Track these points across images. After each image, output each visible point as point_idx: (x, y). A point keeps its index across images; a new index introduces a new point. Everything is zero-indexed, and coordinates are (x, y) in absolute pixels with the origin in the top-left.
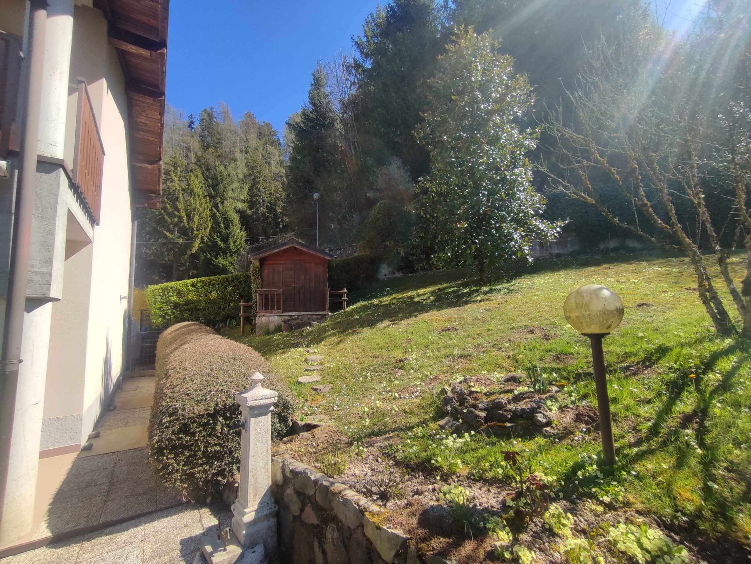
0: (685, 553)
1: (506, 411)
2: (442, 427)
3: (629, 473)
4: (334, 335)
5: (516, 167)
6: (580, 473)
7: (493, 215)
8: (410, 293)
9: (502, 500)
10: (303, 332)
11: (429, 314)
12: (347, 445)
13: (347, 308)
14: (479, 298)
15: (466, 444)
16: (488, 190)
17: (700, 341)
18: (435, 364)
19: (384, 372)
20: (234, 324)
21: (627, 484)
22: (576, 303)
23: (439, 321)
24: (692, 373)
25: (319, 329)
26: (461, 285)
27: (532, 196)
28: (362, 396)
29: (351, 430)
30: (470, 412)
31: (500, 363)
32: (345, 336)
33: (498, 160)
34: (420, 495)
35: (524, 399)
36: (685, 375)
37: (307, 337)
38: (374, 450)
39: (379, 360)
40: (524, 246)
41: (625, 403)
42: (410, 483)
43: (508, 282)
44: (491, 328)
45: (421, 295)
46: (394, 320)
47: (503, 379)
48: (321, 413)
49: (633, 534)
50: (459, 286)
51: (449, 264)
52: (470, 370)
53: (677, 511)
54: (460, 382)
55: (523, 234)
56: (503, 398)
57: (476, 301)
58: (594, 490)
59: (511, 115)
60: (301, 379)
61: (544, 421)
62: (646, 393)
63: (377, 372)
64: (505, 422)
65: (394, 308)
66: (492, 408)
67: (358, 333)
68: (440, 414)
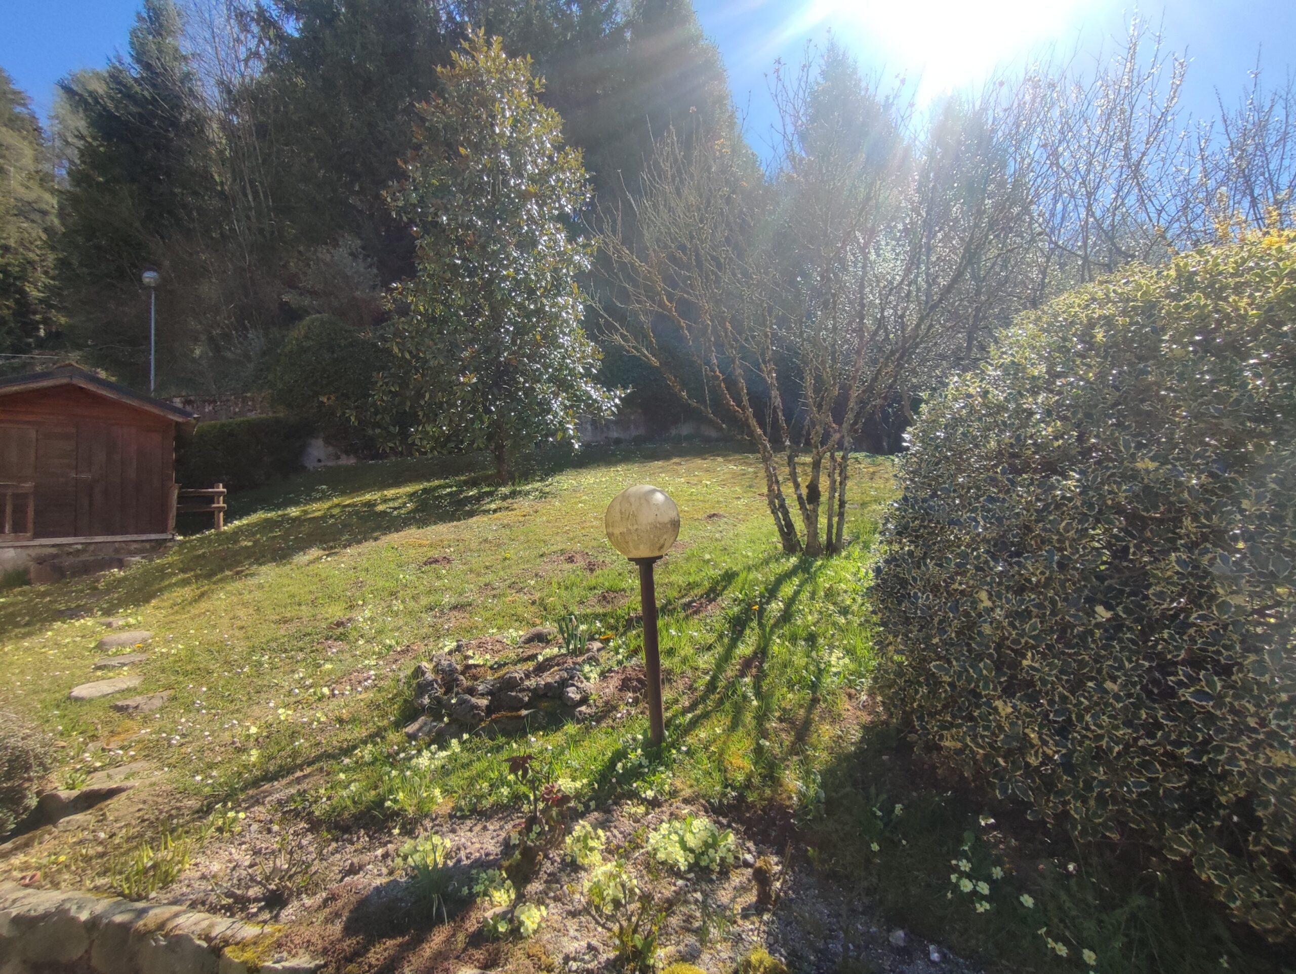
0: (732, 837)
1: (524, 690)
2: (412, 737)
3: (679, 750)
4: (185, 583)
5: (559, 294)
6: (619, 765)
7: (521, 367)
8: (368, 497)
9: (505, 839)
10: (98, 581)
11: (402, 534)
12: (196, 816)
13: (225, 525)
14: (493, 506)
15: (453, 758)
16: (515, 324)
17: (766, 562)
18: (406, 624)
19: (301, 650)
21: (675, 766)
22: (621, 513)
23: (420, 546)
24: (756, 603)
25: (145, 571)
26: (465, 483)
27: (581, 345)
28: (246, 704)
29: (210, 781)
30: (461, 702)
31: (519, 613)
32: (215, 583)
33: (533, 277)
34: (356, 872)
35: (552, 666)
36: (748, 610)
37: (107, 591)
38: (260, 811)
39: (292, 628)
40: (568, 423)
41: (683, 653)
42: (338, 856)
43: (542, 480)
44: (508, 555)
45: (390, 500)
46: (332, 548)
47: (523, 639)
48: (134, 759)
49: (676, 833)
50: (459, 485)
51: (443, 445)
52: (469, 630)
53: (726, 787)
54: (450, 653)
55: (567, 403)
56: (518, 671)
57: (488, 511)
58: (635, 785)
59: (556, 209)
60: (77, 692)
61: (578, 697)
62: (707, 636)
63: (286, 651)
64: (519, 709)
65: (334, 524)
66: (500, 689)
67: (246, 576)
68: (409, 713)
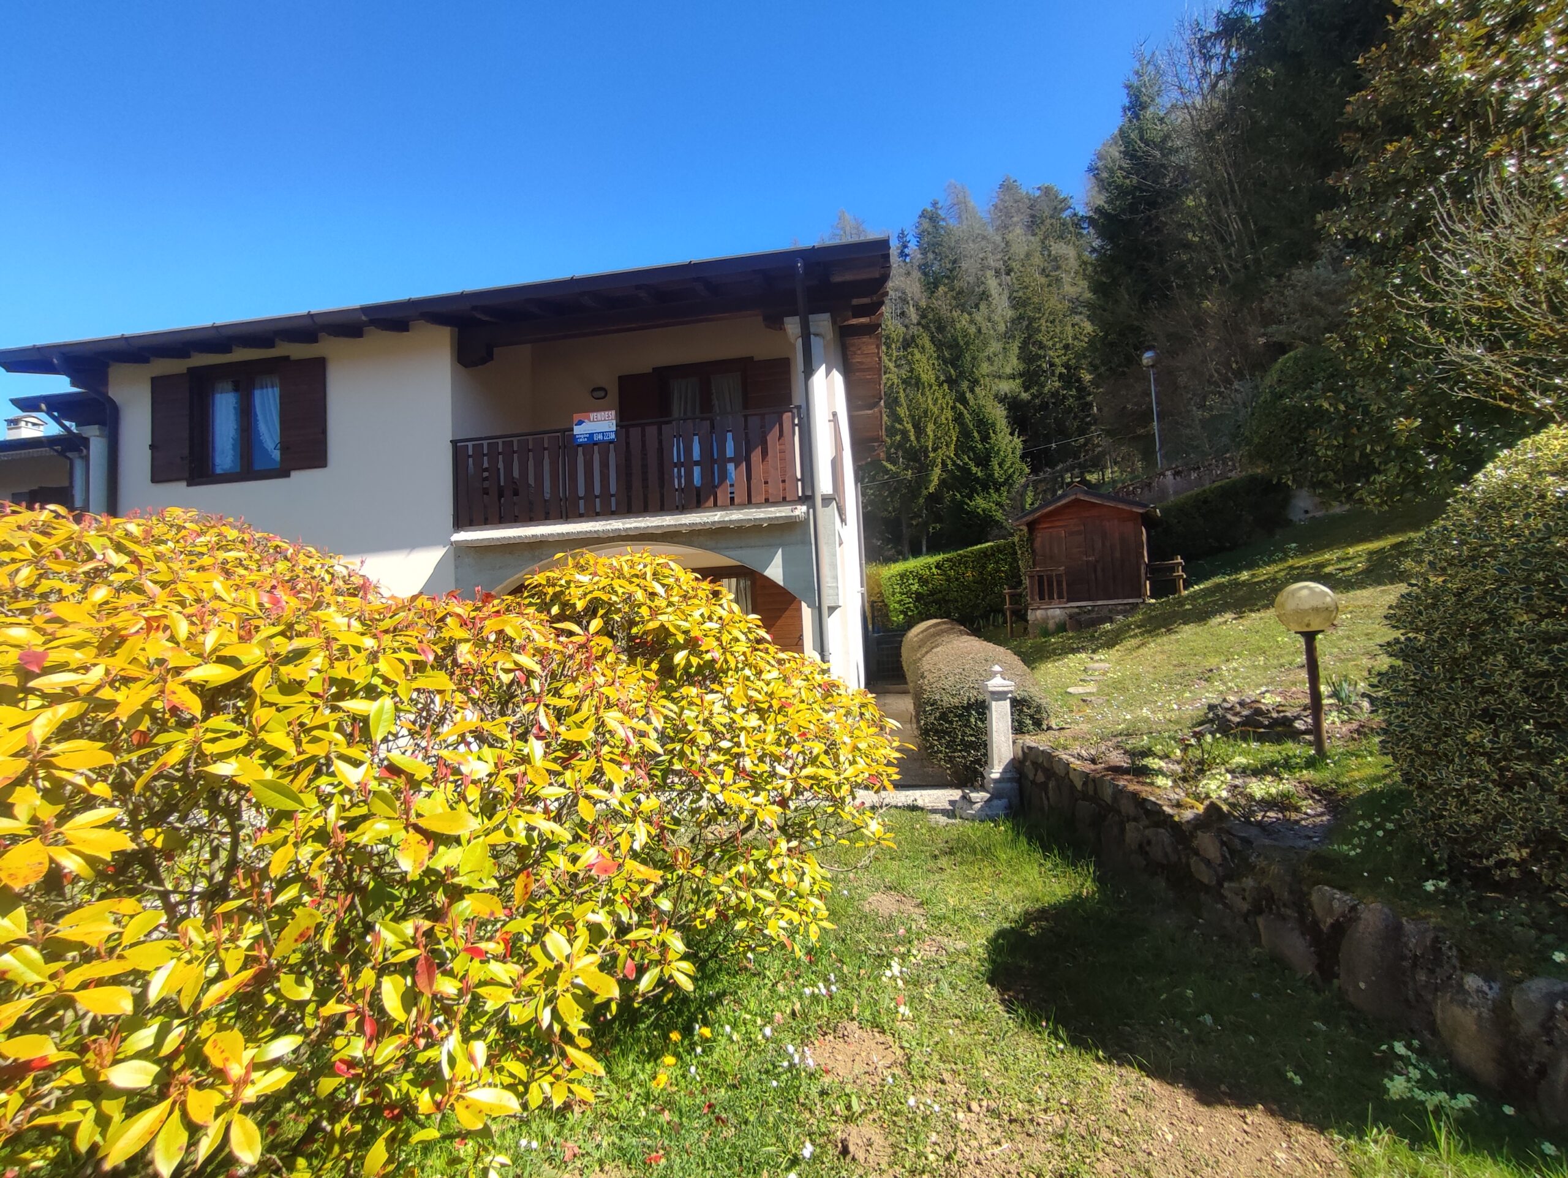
4: (1137, 635)
10: (1096, 631)
13: (1185, 588)
20: (1001, 621)
25: (1121, 626)
29: (1100, 732)
30: (1223, 717)
32: (1152, 637)
37: (1098, 638)
54: (1259, 694)
60: (1070, 690)
64: (1259, 727)
66: (1252, 714)
67: (1173, 632)
68: (1201, 722)
